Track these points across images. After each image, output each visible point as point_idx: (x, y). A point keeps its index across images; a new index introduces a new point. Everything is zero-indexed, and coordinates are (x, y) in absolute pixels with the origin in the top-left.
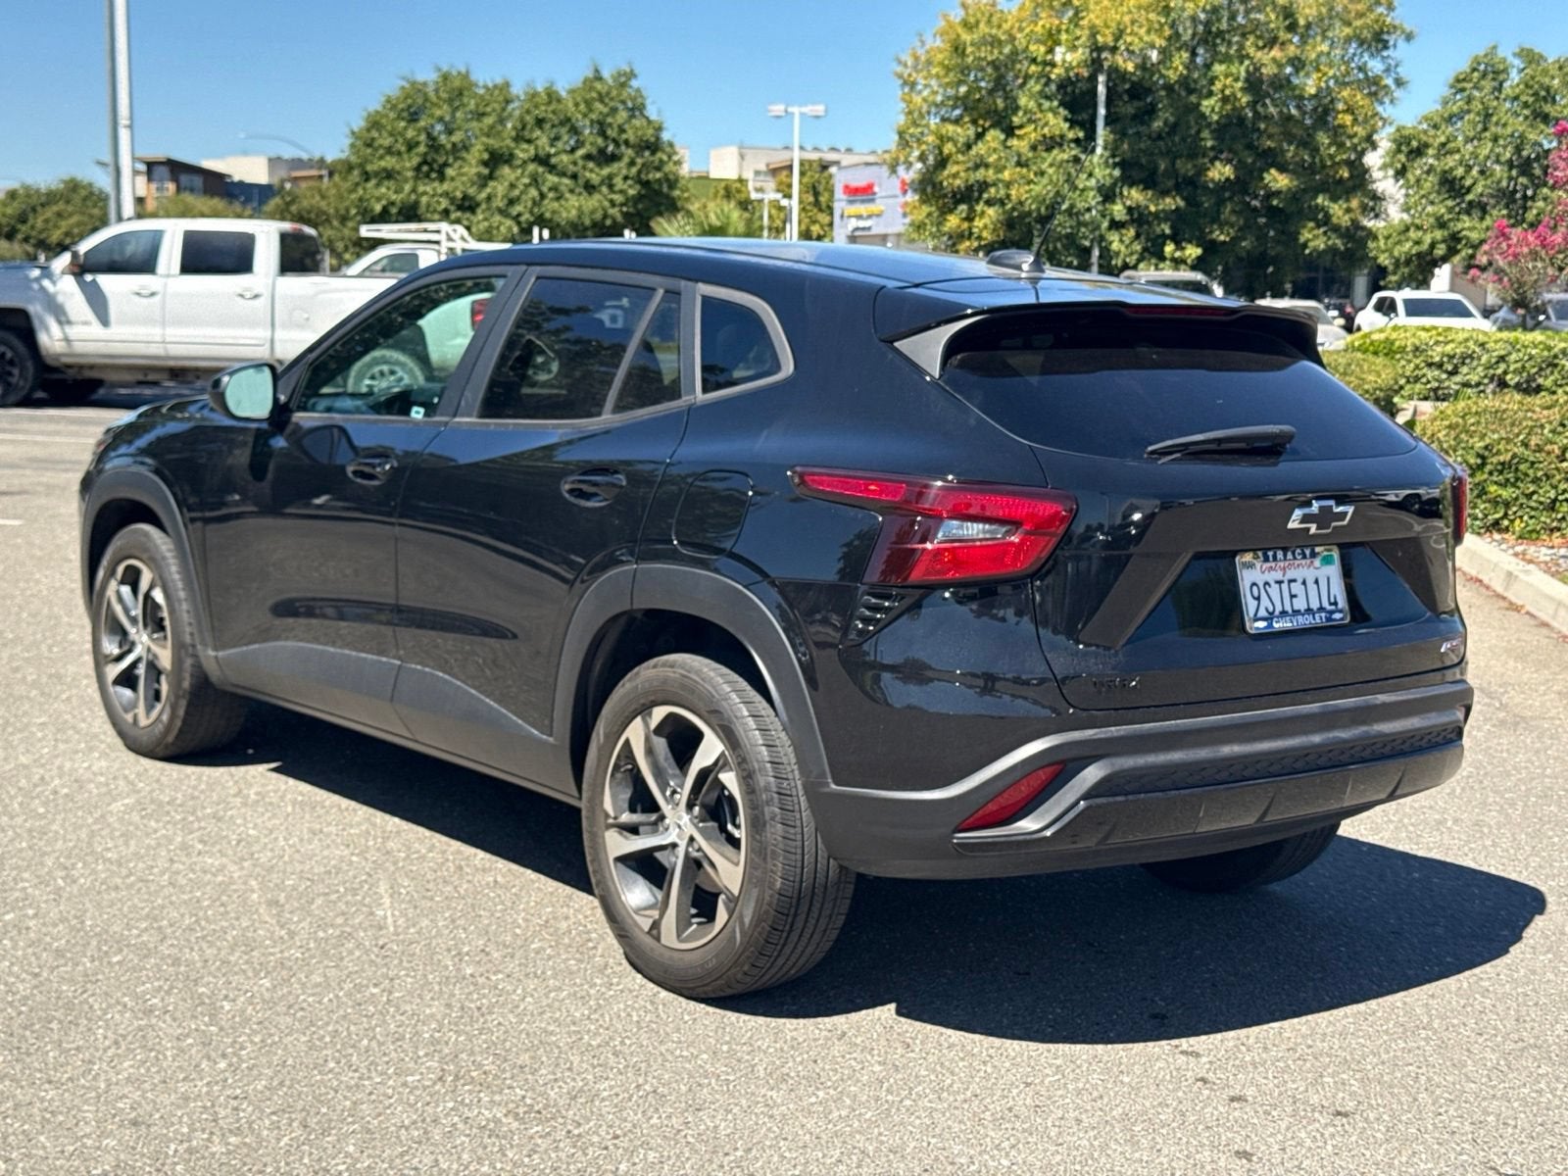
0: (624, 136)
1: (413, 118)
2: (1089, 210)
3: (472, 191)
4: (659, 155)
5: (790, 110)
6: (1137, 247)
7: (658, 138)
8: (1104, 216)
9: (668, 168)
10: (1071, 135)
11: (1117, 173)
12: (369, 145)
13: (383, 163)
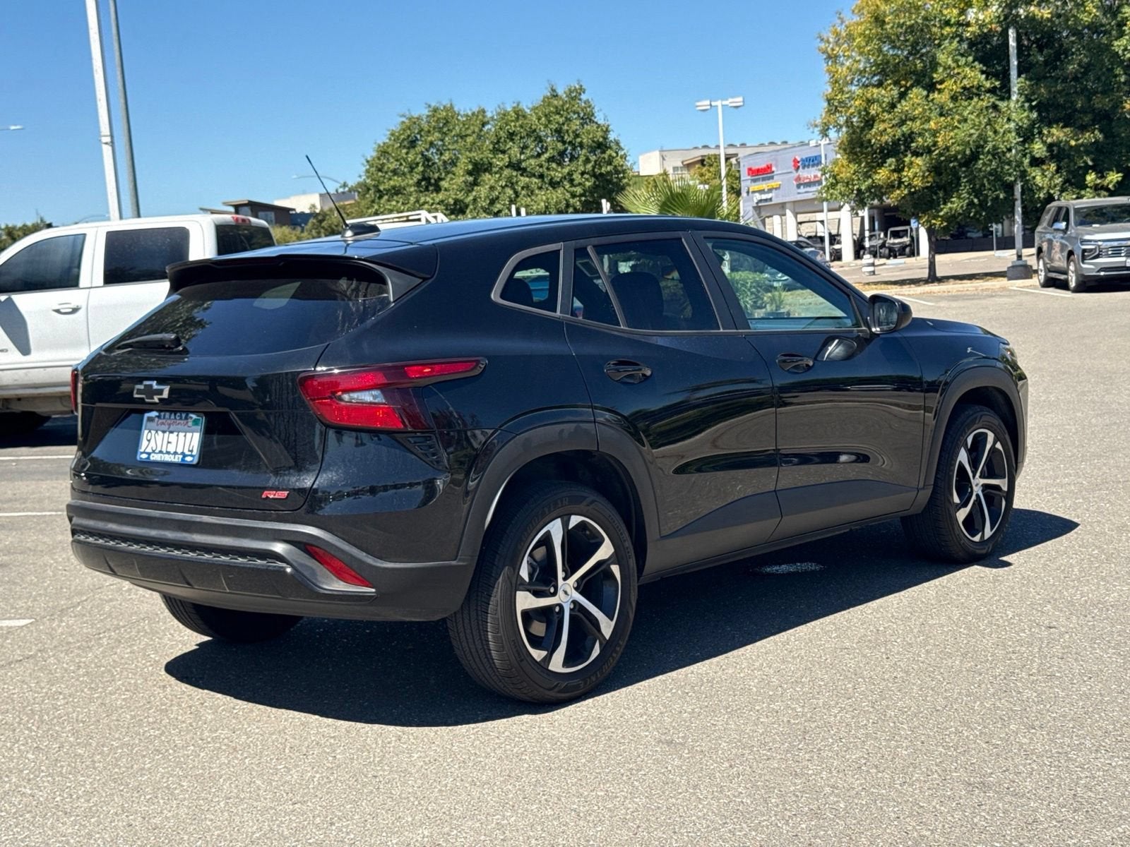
0: (579, 140)
1: (413, 144)
2: (1010, 150)
3: (460, 196)
4: (609, 152)
5: (713, 104)
6: (1058, 180)
7: (605, 138)
8: (1025, 156)
9: (617, 162)
10: (988, 85)
11: (1035, 115)
12: (380, 170)
13: (392, 183)
